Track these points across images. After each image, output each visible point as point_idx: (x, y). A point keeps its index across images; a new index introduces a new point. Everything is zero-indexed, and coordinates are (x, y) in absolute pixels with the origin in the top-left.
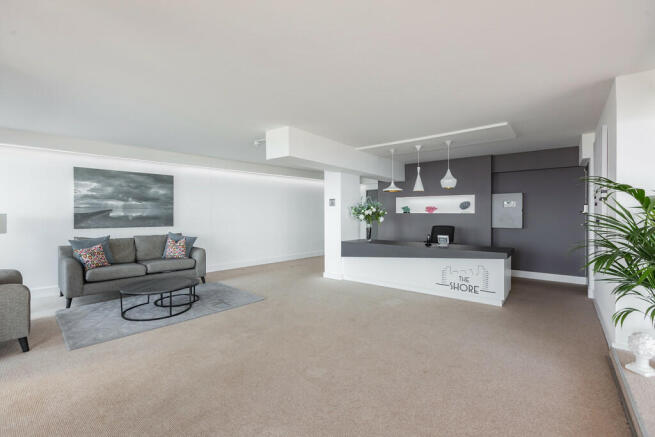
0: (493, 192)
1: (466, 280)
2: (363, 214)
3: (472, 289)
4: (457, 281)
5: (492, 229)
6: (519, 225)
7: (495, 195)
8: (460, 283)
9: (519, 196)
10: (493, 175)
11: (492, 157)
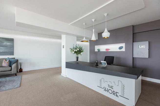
0: (133, 42)
1: (112, 87)
2: (73, 51)
3: (115, 93)
4: (107, 87)
5: (133, 58)
6: (147, 56)
7: (134, 43)
8: (109, 88)
9: (147, 43)
10: (133, 34)
11: (133, 26)
